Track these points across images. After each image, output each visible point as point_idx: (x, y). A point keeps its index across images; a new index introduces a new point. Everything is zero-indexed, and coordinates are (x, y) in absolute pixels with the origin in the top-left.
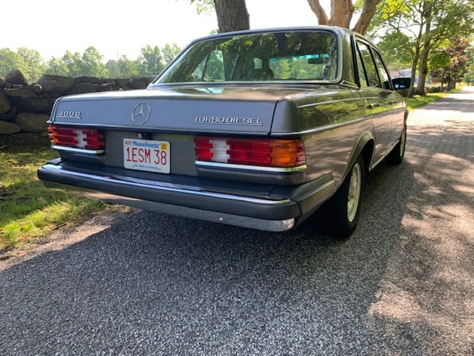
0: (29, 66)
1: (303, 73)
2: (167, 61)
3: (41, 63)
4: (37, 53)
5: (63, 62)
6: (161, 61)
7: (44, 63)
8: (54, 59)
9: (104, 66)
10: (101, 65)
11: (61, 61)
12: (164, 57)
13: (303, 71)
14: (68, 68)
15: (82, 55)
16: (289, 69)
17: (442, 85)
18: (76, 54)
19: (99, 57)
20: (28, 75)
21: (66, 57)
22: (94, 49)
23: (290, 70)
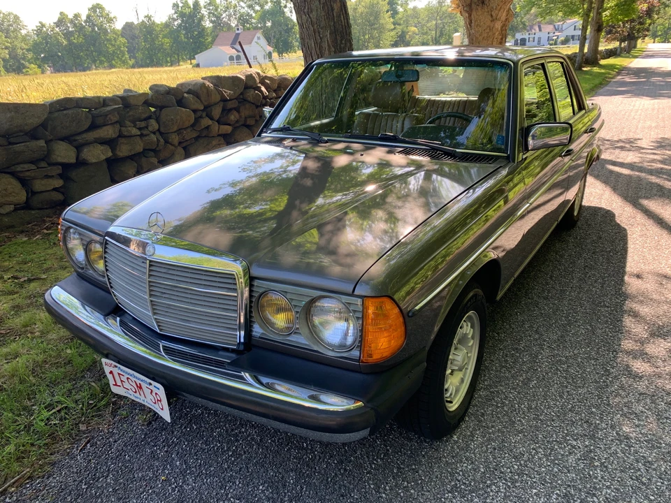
0: (6, 37)
1: (414, 33)
2: (211, 21)
3: (24, 32)
4: (16, 18)
5: (57, 29)
6: (202, 23)
7: (28, 32)
8: (43, 26)
9: (119, 33)
10: (114, 31)
11: (53, 28)
12: (207, 16)
13: (413, 29)
14: (65, 38)
15: (84, 18)
16: (393, 27)
17: (620, 44)
18: (77, 16)
19: (110, 20)
20: (7, 51)
21: (61, 22)
22: (101, 8)
23: (395, 29)
